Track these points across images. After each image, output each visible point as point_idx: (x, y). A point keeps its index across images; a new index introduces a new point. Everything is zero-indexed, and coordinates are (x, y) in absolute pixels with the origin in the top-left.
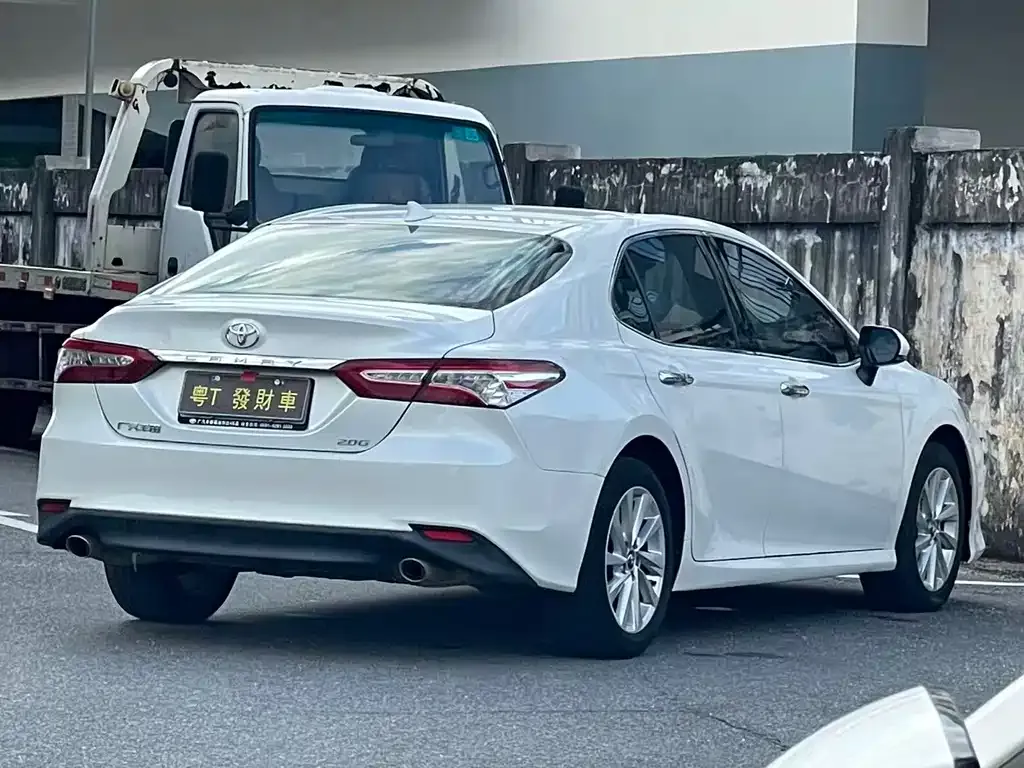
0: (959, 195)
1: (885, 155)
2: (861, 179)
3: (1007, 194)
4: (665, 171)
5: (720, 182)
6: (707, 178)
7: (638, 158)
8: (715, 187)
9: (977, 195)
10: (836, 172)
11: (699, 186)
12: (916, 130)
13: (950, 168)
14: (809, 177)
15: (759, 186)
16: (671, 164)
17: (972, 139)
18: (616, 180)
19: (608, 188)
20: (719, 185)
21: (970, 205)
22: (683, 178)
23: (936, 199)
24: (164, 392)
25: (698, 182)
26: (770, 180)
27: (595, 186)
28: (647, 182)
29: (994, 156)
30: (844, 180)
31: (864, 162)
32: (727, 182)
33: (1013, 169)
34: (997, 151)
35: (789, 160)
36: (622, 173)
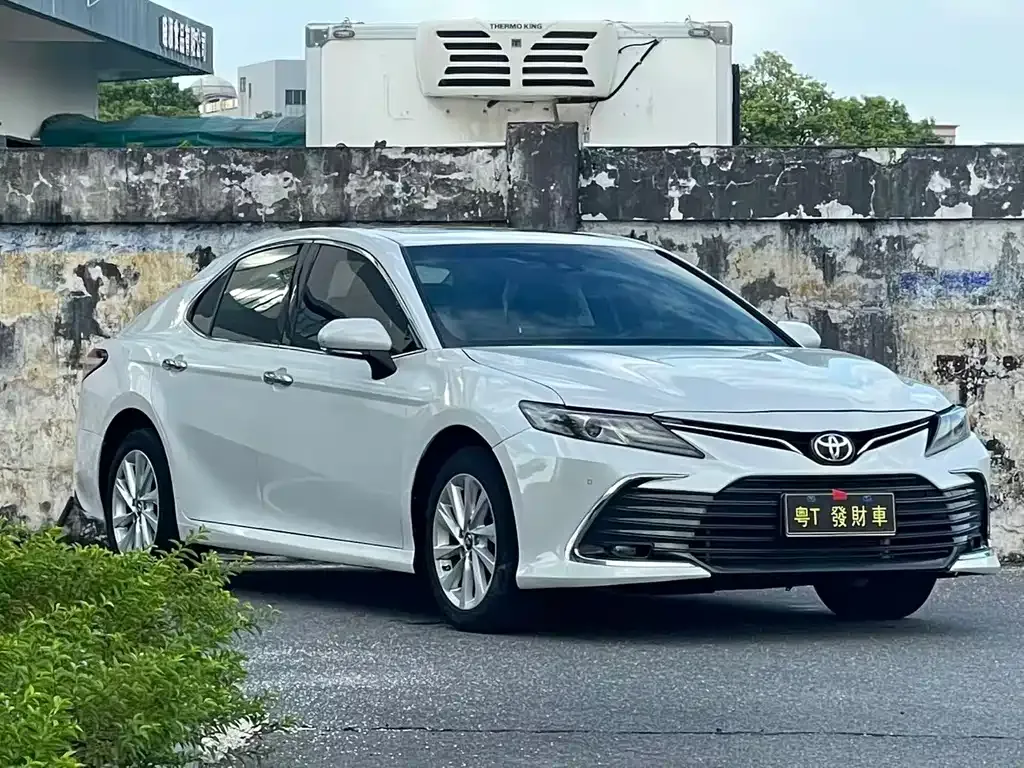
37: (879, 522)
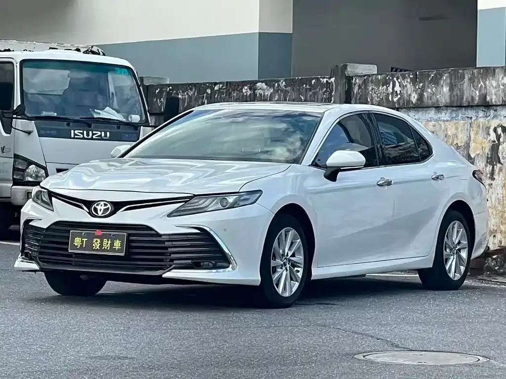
0: (370, 95)
1: (331, 78)
2: (319, 89)
3: (395, 94)
4: (216, 88)
5: (246, 92)
6: (239, 91)
7: (202, 82)
8: (243, 95)
9: (379, 95)
10: (306, 86)
11: (235, 94)
12: (347, 65)
13: (365, 83)
14: (292, 89)
15: (266, 94)
16: (220, 84)
17: (373, 69)
18: (191, 93)
19: (187, 96)
20: (245, 94)
21: (376, 100)
22: (226, 91)
23: (358, 98)
25: (234, 93)
26: (272, 91)
27: (180, 96)
28: (207, 93)
29: (387, 76)
30: (310, 90)
31: (320, 81)
32: (249, 93)
33: (397, 83)
34: (389, 74)
35: (281, 81)
36: (194, 89)
37: (117, 248)
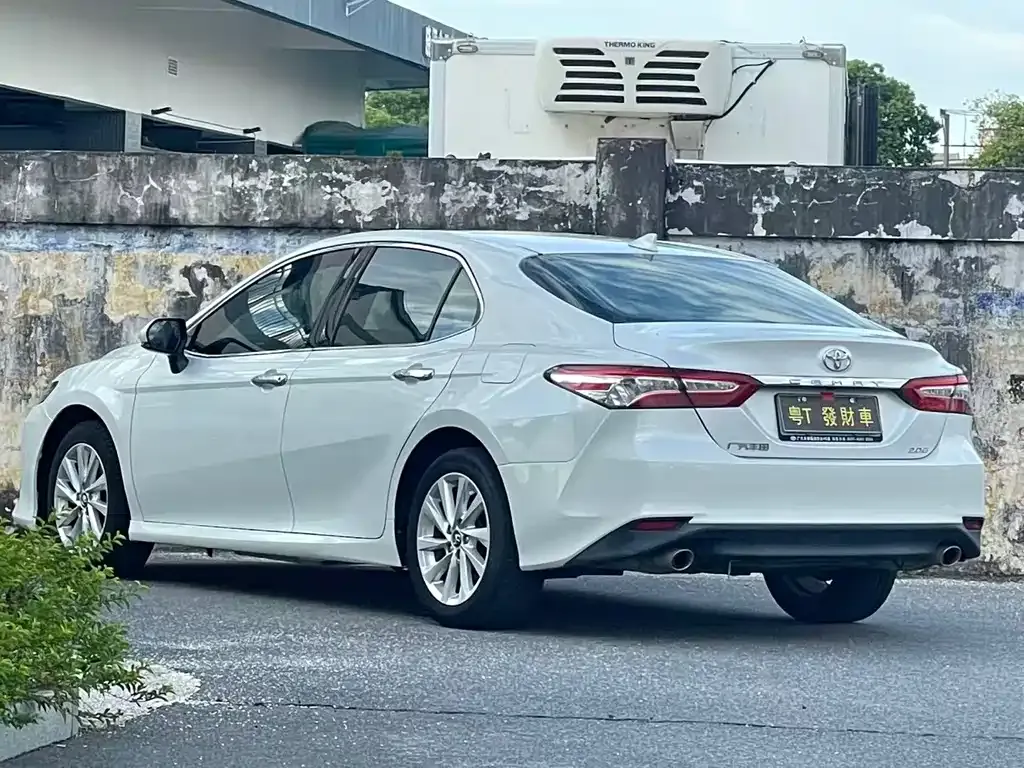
24: (760, 410)
